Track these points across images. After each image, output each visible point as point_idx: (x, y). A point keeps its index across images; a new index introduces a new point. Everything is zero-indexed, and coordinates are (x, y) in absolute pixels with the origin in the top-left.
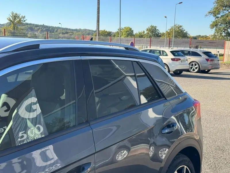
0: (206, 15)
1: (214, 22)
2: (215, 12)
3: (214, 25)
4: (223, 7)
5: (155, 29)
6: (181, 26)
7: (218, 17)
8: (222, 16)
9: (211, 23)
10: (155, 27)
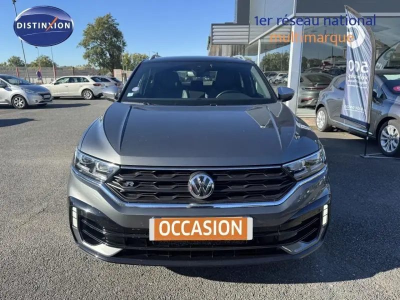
0: (77, 47)
1: (86, 53)
2: (85, 43)
3: (87, 56)
4: (93, 39)
5: (19, 60)
6: (48, 57)
7: (88, 49)
8: (92, 48)
9: (84, 54)
10: (18, 58)
